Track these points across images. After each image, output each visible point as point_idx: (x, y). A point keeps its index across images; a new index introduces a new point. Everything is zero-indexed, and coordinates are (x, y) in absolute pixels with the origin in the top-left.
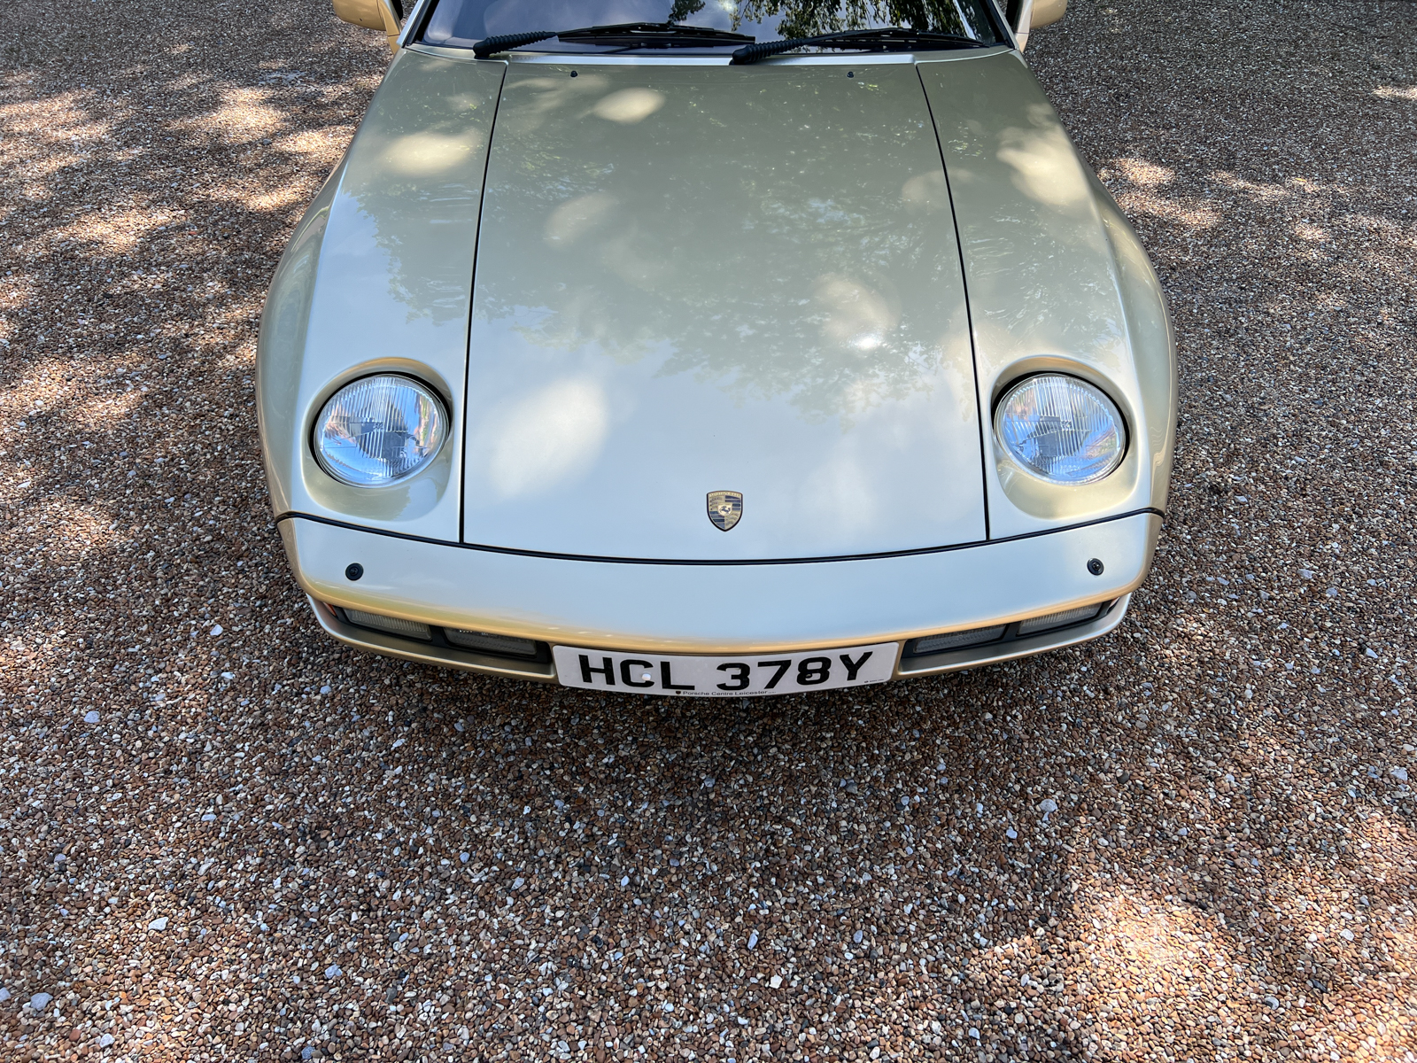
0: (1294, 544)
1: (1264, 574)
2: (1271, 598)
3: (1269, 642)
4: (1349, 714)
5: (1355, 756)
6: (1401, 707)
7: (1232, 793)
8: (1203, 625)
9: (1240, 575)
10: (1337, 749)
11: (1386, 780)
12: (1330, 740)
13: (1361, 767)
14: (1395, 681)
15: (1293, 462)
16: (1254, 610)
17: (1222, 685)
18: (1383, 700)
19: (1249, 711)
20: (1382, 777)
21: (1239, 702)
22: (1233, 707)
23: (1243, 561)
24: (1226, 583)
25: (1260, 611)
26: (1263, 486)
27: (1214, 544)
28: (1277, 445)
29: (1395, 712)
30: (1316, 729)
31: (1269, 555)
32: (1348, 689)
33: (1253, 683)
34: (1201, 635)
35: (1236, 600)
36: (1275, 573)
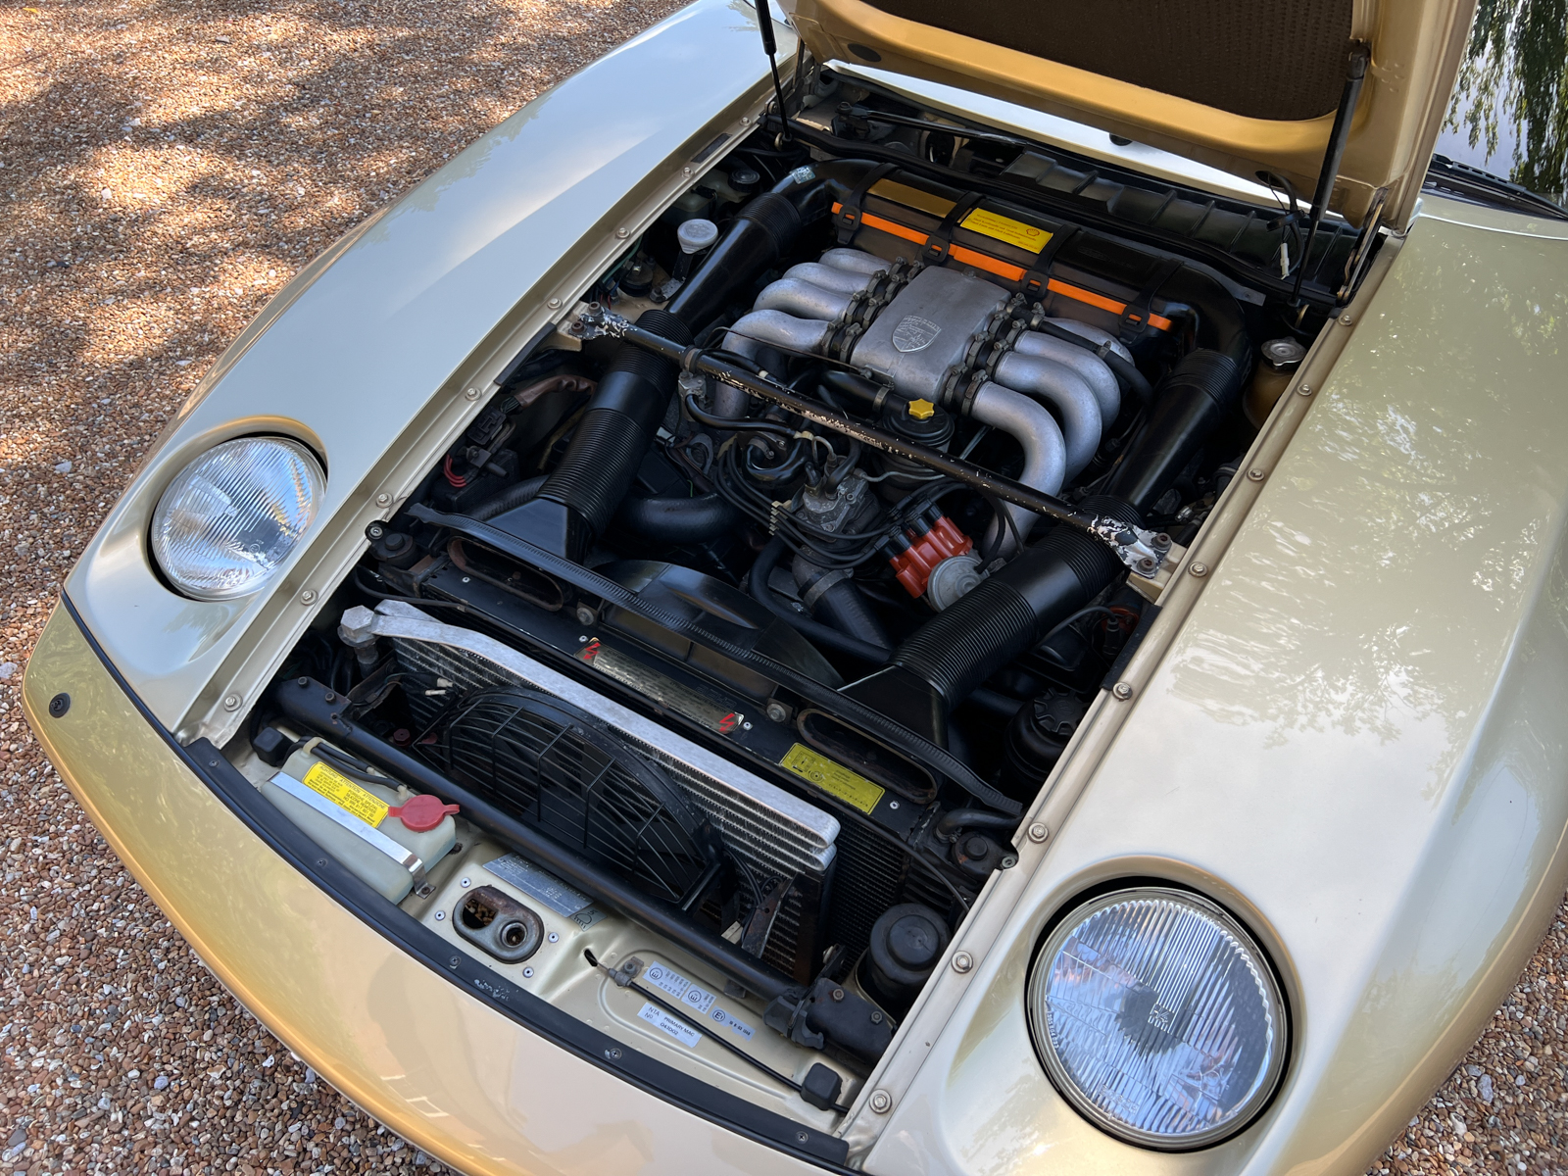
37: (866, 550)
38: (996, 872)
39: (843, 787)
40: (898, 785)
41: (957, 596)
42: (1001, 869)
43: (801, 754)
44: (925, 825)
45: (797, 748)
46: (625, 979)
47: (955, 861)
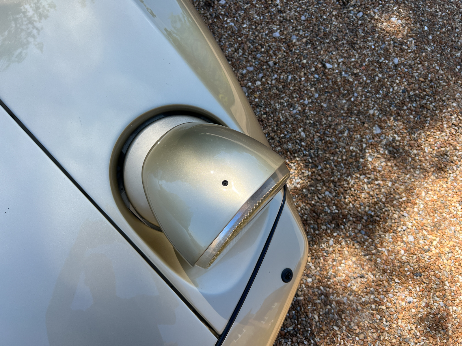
1: (263, 50)
2: (275, 64)
3: (291, 93)
6: (357, 89)
8: (261, 107)
9: (255, 58)
10: (350, 137)
14: (346, 75)
16: (274, 78)
17: (290, 139)
18: (348, 90)
19: (309, 145)
21: (303, 144)
22: (303, 149)
23: (250, 47)
24: (251, 69)
27: (231, 46)
29: (356, 95)
30: (337, 132)
33: (301, 127)
34: (264, 114)
35: (262, 77)
36: (267, 45)
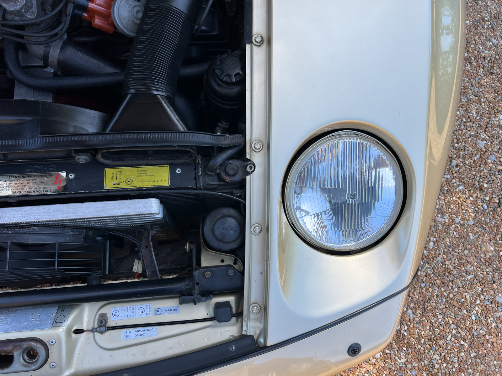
0: (479, 118)
4: (483, 256)
5: (480, 289)
7: (409, 323)
11: (493, 306)
12: (469, 278)
13: (482, 296)
15: (491, 43)
20: (491, 302)
25: (449, 176)
26: (469, 66)
28: (483, 27)
31: (463, 127)
32: (486, 235)
36: (463, 144)
37: (64, 19)
38: (248, 178)
39: (146, 178)
40: (174, 160)
41: (136, 24)
42: (248, 173)
43: (112, 173)
44: (200, 173)
45: (108, 172)
46: (103, 329)
47: (224, 181)
